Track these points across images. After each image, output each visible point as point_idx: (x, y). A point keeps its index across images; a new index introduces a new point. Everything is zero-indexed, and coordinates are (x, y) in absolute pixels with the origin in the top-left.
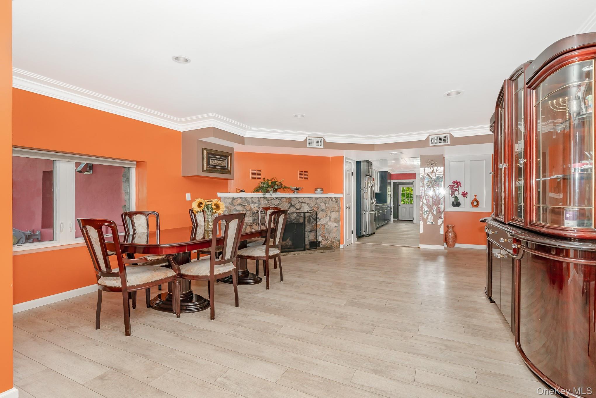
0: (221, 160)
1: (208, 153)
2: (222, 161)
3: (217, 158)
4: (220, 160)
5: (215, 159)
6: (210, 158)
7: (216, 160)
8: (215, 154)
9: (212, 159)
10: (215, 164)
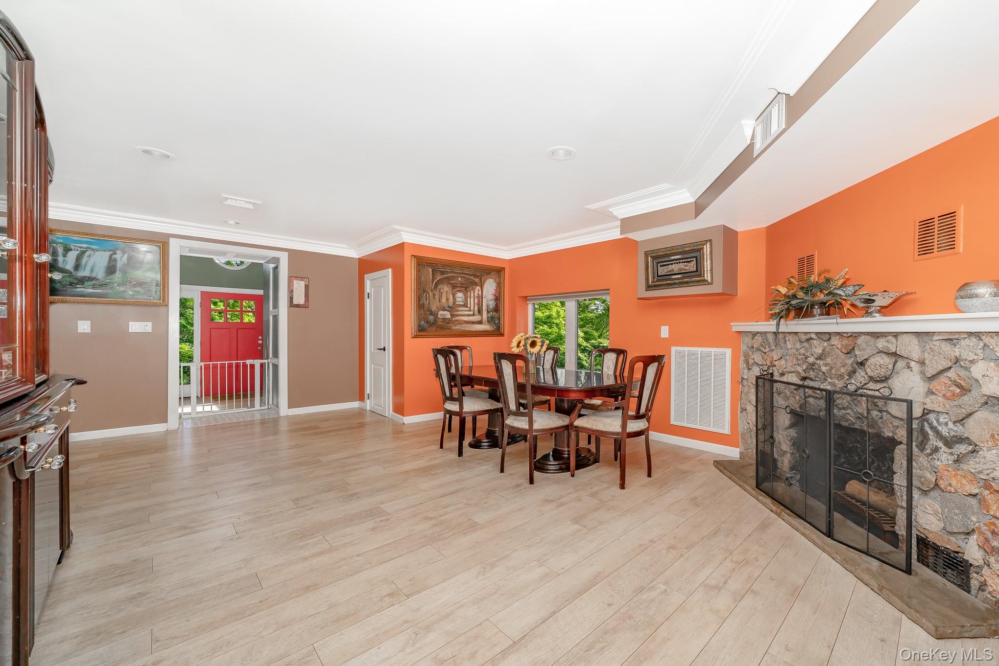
0: (684, 260)
1: (653, 258)
2: (687, 262)
3: (673, 260)
4: (681, 261)
5: (670, 262)
6: (659, 265)
7: (672, 264)
8: (666, 254)
9: (664, 266)
10: (668, 272)
